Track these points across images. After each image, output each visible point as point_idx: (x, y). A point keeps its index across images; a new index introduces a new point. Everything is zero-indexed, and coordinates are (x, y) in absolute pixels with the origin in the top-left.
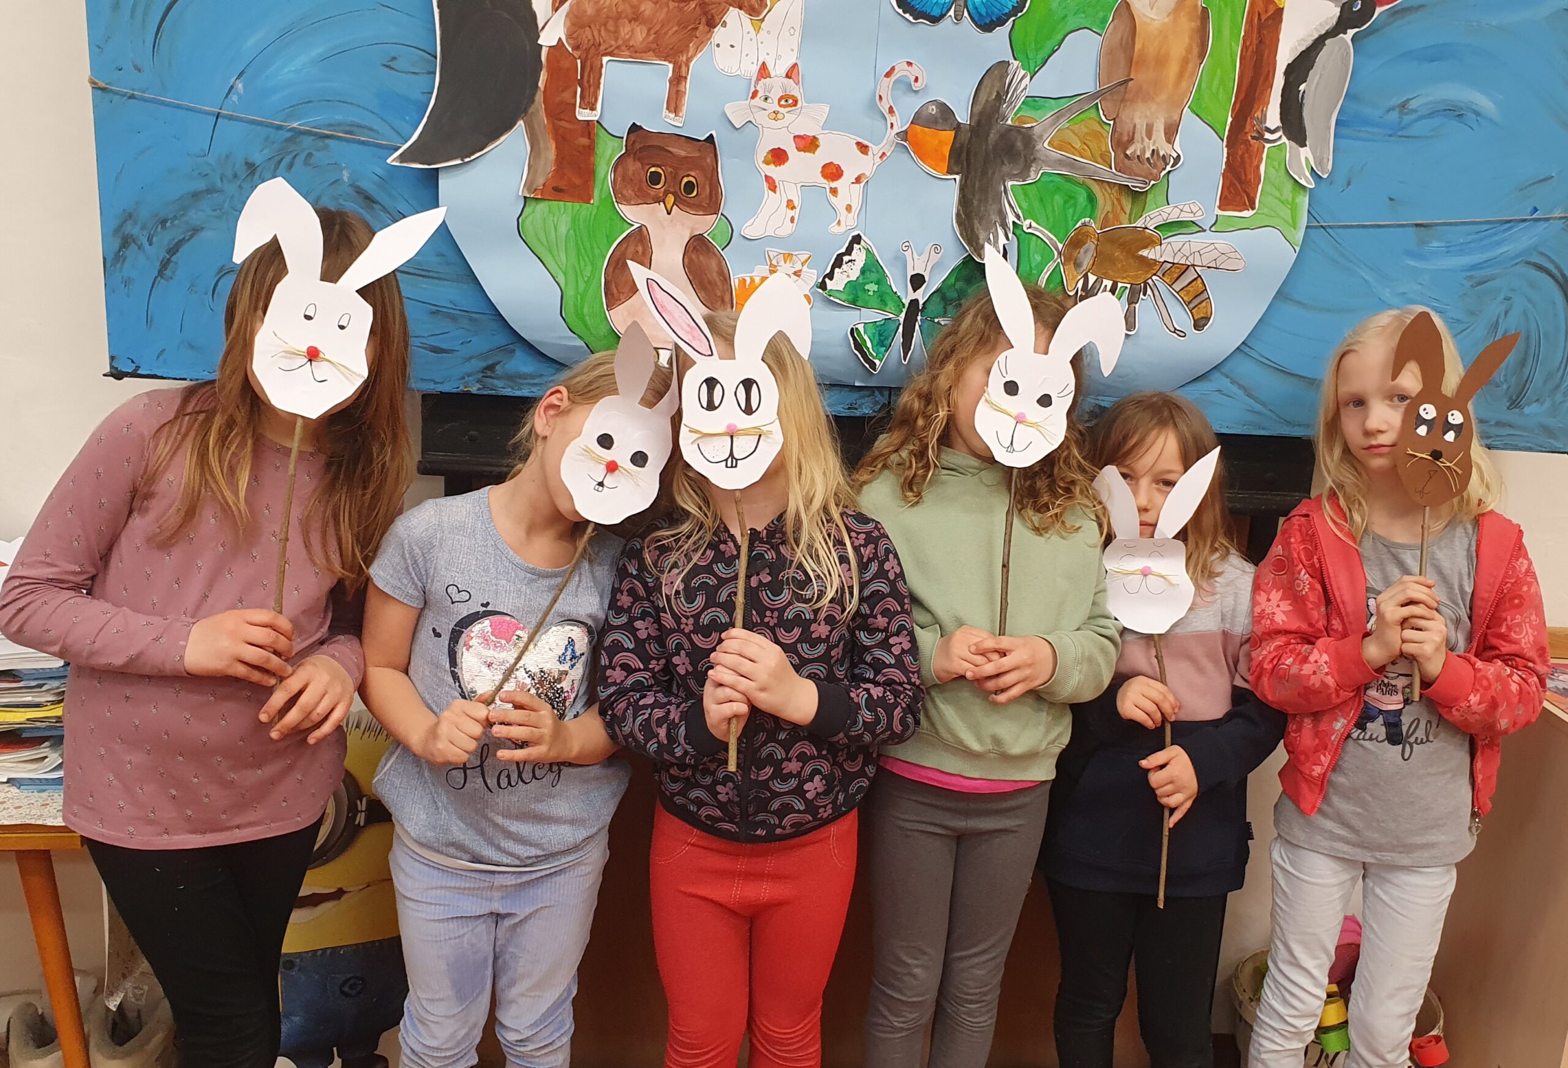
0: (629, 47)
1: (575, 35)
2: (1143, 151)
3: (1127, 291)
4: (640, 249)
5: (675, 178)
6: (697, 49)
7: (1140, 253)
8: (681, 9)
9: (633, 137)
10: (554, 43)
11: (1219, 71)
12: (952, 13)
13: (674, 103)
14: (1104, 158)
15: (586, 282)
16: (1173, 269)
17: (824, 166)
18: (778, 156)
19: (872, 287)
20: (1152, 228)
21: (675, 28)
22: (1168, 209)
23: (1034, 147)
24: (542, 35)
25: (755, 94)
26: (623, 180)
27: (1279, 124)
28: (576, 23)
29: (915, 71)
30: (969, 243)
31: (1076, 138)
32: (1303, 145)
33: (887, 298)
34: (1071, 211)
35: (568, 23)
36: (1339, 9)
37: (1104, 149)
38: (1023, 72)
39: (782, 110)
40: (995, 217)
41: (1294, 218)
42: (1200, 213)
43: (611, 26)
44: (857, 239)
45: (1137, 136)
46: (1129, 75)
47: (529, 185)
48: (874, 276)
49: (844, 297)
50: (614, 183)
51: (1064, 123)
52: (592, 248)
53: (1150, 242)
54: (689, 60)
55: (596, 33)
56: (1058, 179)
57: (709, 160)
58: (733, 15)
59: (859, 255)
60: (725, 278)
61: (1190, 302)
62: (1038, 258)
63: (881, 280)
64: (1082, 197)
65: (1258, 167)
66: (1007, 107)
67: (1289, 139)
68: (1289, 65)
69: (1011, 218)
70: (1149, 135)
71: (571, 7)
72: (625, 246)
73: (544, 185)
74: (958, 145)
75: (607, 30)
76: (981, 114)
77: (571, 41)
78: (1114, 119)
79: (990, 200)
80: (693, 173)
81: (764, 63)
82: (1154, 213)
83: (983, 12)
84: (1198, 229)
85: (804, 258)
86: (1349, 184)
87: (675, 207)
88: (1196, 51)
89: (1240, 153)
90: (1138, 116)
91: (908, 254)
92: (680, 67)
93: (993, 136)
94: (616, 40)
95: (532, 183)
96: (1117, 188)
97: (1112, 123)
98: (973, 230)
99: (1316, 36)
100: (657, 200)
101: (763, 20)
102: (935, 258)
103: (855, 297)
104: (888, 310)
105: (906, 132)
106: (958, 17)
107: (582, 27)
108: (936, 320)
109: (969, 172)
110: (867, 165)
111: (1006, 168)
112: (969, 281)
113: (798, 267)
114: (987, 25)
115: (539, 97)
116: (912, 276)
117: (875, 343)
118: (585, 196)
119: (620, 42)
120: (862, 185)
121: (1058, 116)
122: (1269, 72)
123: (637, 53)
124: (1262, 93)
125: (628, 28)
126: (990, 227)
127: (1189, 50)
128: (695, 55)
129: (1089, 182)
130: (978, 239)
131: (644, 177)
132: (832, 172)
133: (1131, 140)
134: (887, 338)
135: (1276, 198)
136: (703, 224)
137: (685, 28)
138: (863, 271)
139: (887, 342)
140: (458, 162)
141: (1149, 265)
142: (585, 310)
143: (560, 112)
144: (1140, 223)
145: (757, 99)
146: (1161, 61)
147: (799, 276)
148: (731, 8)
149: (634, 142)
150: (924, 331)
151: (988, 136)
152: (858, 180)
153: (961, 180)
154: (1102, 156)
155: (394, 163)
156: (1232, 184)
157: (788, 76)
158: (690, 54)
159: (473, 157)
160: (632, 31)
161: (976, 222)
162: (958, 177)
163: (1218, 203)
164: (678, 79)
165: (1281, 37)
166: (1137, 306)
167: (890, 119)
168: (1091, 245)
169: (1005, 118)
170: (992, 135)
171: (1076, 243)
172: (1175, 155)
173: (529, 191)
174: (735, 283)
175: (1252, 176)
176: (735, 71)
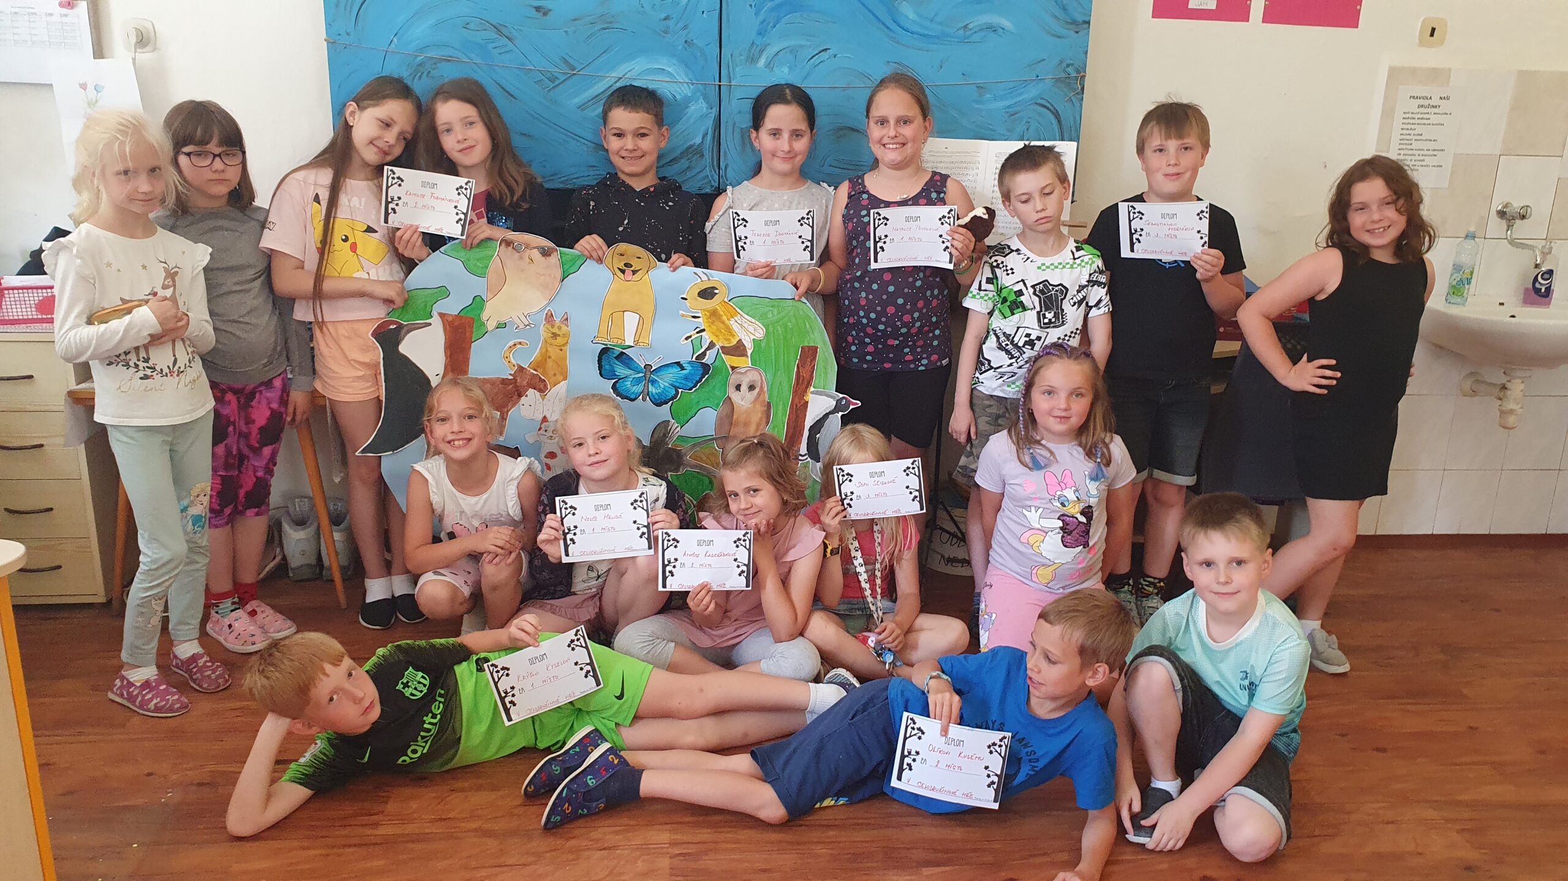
6: (513, 406)
8: (505, 388)
12: (641, 397)
13: (500, 430)
18: (553, 455)
21: (502, 396)
23: (681, 459)
25: (540, 429)
27: (806, 452)
32: (818, 461)
38: (677, 425)
39: (554, 436)
51: (697, 449)
54: (508, 411)
56: (695, 473)
58: (531, 392)
66: (668, 440)
67: (811, 459)
68: (812, 425)
76: (655, 442)
81: (545, 415)
83: (657, 397)
88: (764, 420)
92: (504, 413)
99: (824, 414)
101: (546, 395)
106: (644, 400)
111: (667, 467)
114: (659, 404)
121: (695, 445)
122: (801, 430)
124: (797, 438)
127: (761, 419)
128: (511, 409)
137: (506, 397)
140: (391, 453)
145: (543, 430)
146: (746, 425)
148: (530, 389)
151: (659, 451)
158: (509, 408)
159: (397, 451)
164: (502, 419)
165: (808, 413)
169: (667, 445)
170: (661, 451)
176: (531, 417)
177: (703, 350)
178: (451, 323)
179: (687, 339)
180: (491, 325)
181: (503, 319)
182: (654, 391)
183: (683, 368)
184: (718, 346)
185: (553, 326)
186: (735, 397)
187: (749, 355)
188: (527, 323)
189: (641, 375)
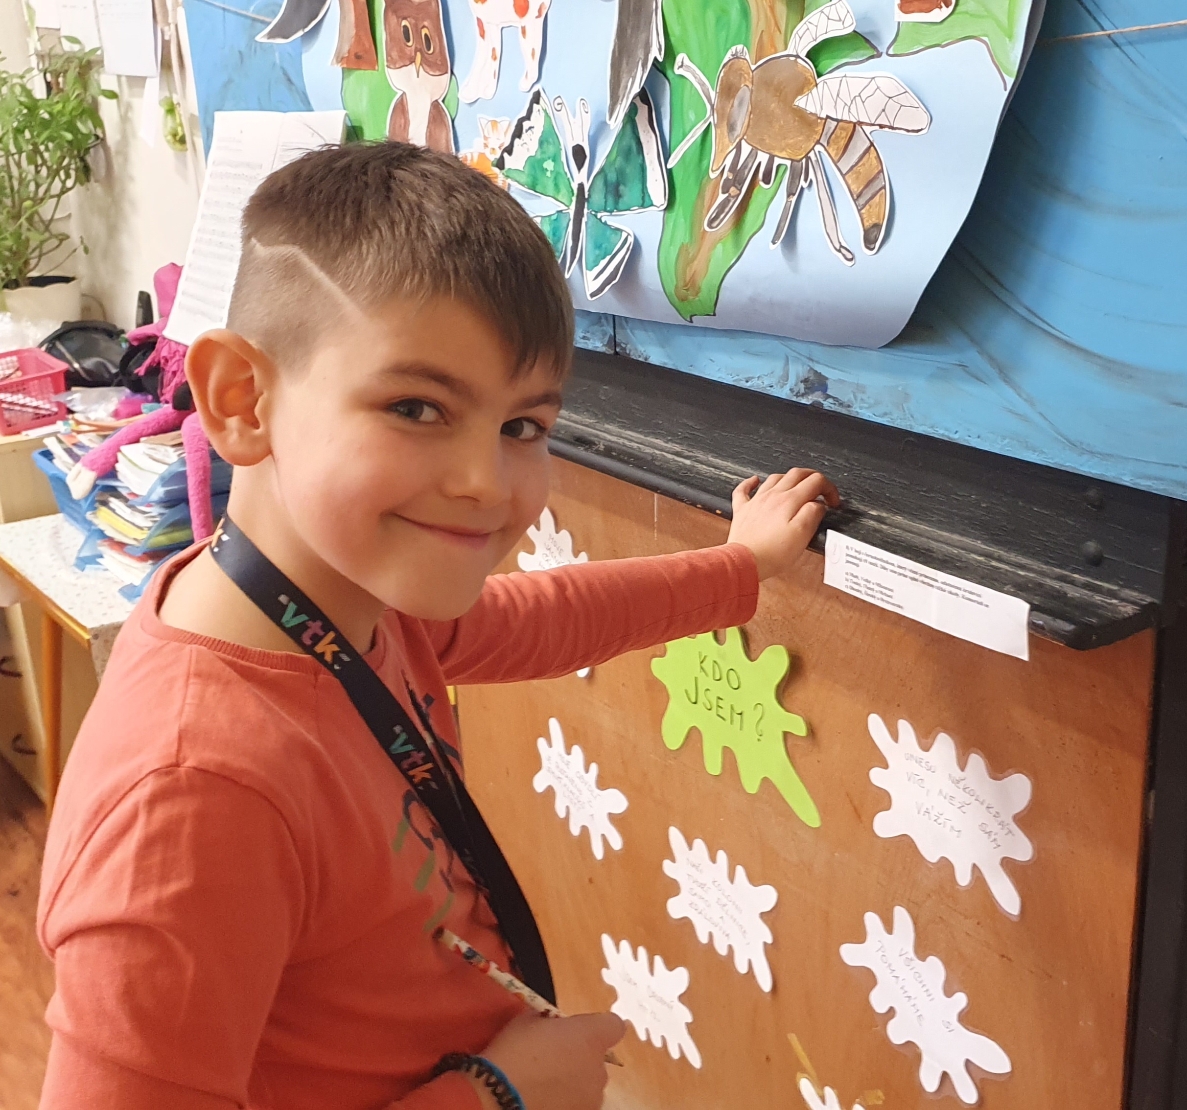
3: (787, 173)
4: (404, 119)
5: (418, 31)
7: (798, 102)
16: (838, 131)
19: (549, 165)
20: (803, 56)
22: (815, 17)
26: (391, 38)
30: (612, 95)
33: (561, 182)
42: (849, 19)
44: (537, 97)
48: (550, 149)
49: (524, 179)
50: (386, 43)
57: (433, 4)
59: (538, 119)
61: (858, 195)
62: (692, 117)
63: (556, 154)
69: (653, 52)
72: (394, 118)
79: (642, 21)
80: (426, 24)
82: (801, 27)
84: (871, 53)
85: (505, 126)
87: (421, 68)
91: (563, 115)
100: (412, 61)
103: (534, 178)
104: (560, 197)
108: (598, 215)
112: (627, 155)
116: (574, 146)
120: (543, 19)
126: (633, 68)
131: (400, 33)
132: (521, 5)
134: (559, 240)
136: (438, 87)
138: (541, 143)
140: (301, 33)
141: (809, 124)
144: (790, 48)
152: (540, 13)
159: (310, 27)
166: (794, 200)
168: (747, 92)
171: (728, 88)
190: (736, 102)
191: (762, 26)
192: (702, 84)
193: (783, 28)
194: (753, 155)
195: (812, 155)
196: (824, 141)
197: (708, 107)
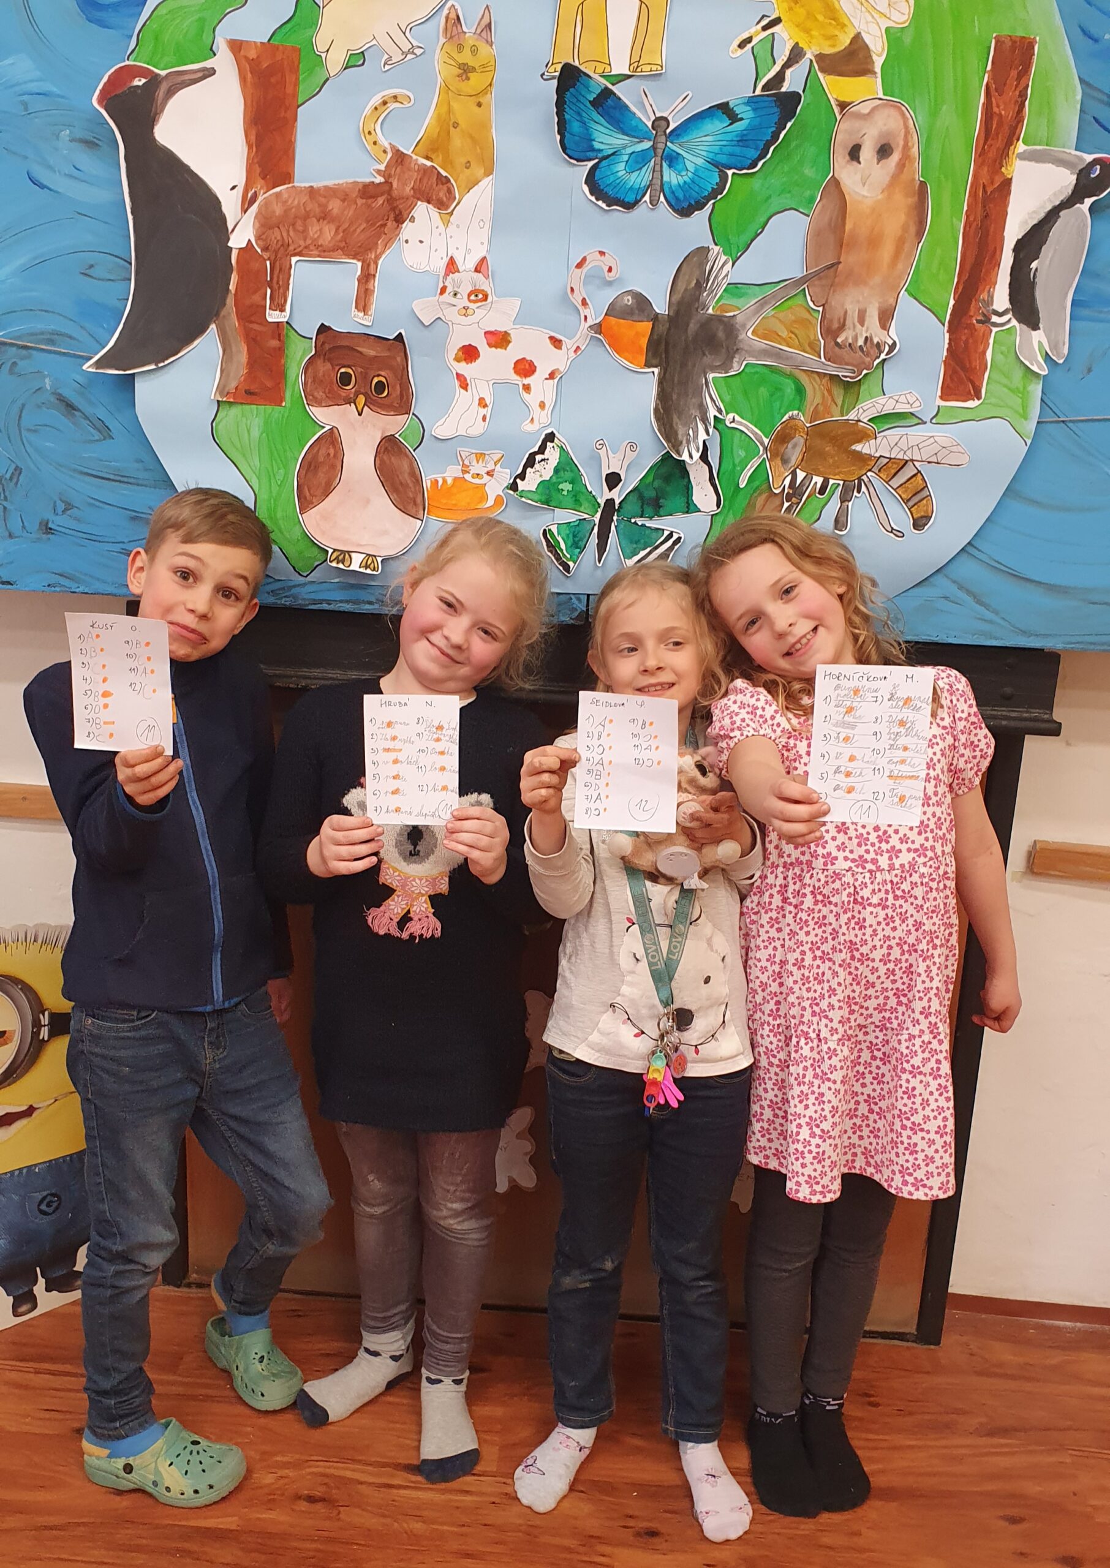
0: (317, 247)
1: (264, 237)
2: (856, 339)
3: (840, 488)
4: (332, 451)
5: (365, 378)
6: (386, 246)
7: (853, 447)
8: (369, 206)
9: (322, 337)
10: (244, 245)
11: (939, 251)
12: (647, 198)
13: (363, 302)
14: (814, 348)
15: (280, 486)
16: (890, 465)
17: (517, 363)
18: (469, 353)
19: (566, 487)
20: (865, 420)
21: (364, 225)
22: (882, 400)
23: (737, 337)
24: (232, 237)
25: (443, 290)
26: (314, 381)
27: (1008, 305)
28: (265, 224)
29: (608, 261)
30: (668, 440)
31: (783, 328)
32: (1035, 327)
33: (582, 498)
34: (778, 403)
35: (257, 225)
36: (1075, 177)
37: (812, 338)
38: (724, 258)
39: (472, 306)
40: (695, 412)
41: (1025, 407)
42: (917, 404)
43: (299, 226)
44: (550, 437)
45: (848, 323)
46: (839, 258)
47: (221, 389)
48: (568, 475)
49: (536, 497)
50: (305, 384)
51: (769, 311)
52: (285, 451)
53: (863, 436)
54: (378, 257)
55: (285, 235)
56: (765, 371)
57: (399, 359)
58: (422, 210)
59: (552, 454)
60: (417, 479)
61: (908, 500)
62: (742, 454)
63: (576, 479)
64: (789, 388)
65: (984, 353)
66: (708, 295)
67: (1019, 322)
68: (1019, 241)
69: (712, 412)
70: (862, 321)
71: (260, 207)
72: (316, 449)
73: (236, 388)
74: (655, 337)
75: (295, 230)
76: (679, 303)
77: (260, 242)
78: (823, 305)
79: (690, 391)
80: (383, 373)
81: (452, 258)
82: (866, 405)
83: (681, 195)
84: (916, 421)
85: (496, 457)
86: (1090, 370)
87: (366, 408)
88: (913, 229)
89: (964, 338)
90: (849, 301)
91: (603, 452)
92: (369, 265)
93: (693, 327)
94: (305, 240)
95: (224, 386)
96: (827, 378)
97: (821, 309)
98: (671, 426)
99: (1049, 207)
100: (348, 402)
101: (452, 213)
102: (631, 456)
103: (548, 496)
104: (582, 509)
105: (600, 325)
106: (654, 203)
107: (271, 228)
108: (633, 520)
109: (667, 362)
110: (559, 360)
111: (708, 359)
112: (667, 479)
113: (491, 467)
114: (685, 209)
115: (230, 301)
116: (607, 475)
117: (569, 544)
118: (276, 399)
119: (309, 242)
120: (556, 380)
121: (763, 303)
122: (995, 248)
123: (325, 252)
124: (988, 272)
125: (316, 228)
126: (689, 422)
127: (905, 229)
128: (383, 252)
129: (797, 373)
130: (677, 434)
131: (335, 377)
132: (525, 368)
133: (842, 327)
134: (581, 540)
135: (1005, 386)
136: (394, 424)
137: (373, 225)
138: (556, 470)
139: (582, 544)
140: (153, 367)
141: (862, 459)
142: (279, 515)
143: (251, 314)
144: (852, 416)
145: (446, 294)
146: (874, 242)
147: (492, 476)
148: (419, 203)
149: (323, 343)
150: (621, 532)
151: (688, 326)
152: (552, 376)
153: (659, 374)
154: (811, 345)
155: (90, 370)
156: (955, 372)
157: (477, 270)
158: (379, 251)
159: (167, 362)
160: (321, 230)
161: (675, 417)
162: (656, 370)
163: (939, 393)
164: (366, 277)
165: (1009, 210)
166: (850, 504)
167: (584, 311)
168: (799, 440)
169: (705, 307)
170: (691, 325)
171: (783, 437)
172: (890, 342)
173: (221, 394)
174: (427, 483)
175: (976, 363)
176: (424, 267)
177: (777, 68)
178: (254, 64)
179: (742, 45)
180: (335, 60)
181: (357, 46)
182: (674, 182)
183: (734, 118)
184: (809, 55)
185: (460, 48)
186: (849, 177)
187: (878, 69)
188: (406, 47)
189: (647, 145)
190: (790, 446)
191: (818, 400)
192: (755, 434)
193: (840, 403)
194: (808, 477)
195: (864, 478)
196: (875, 469)
197: (761, 448)
